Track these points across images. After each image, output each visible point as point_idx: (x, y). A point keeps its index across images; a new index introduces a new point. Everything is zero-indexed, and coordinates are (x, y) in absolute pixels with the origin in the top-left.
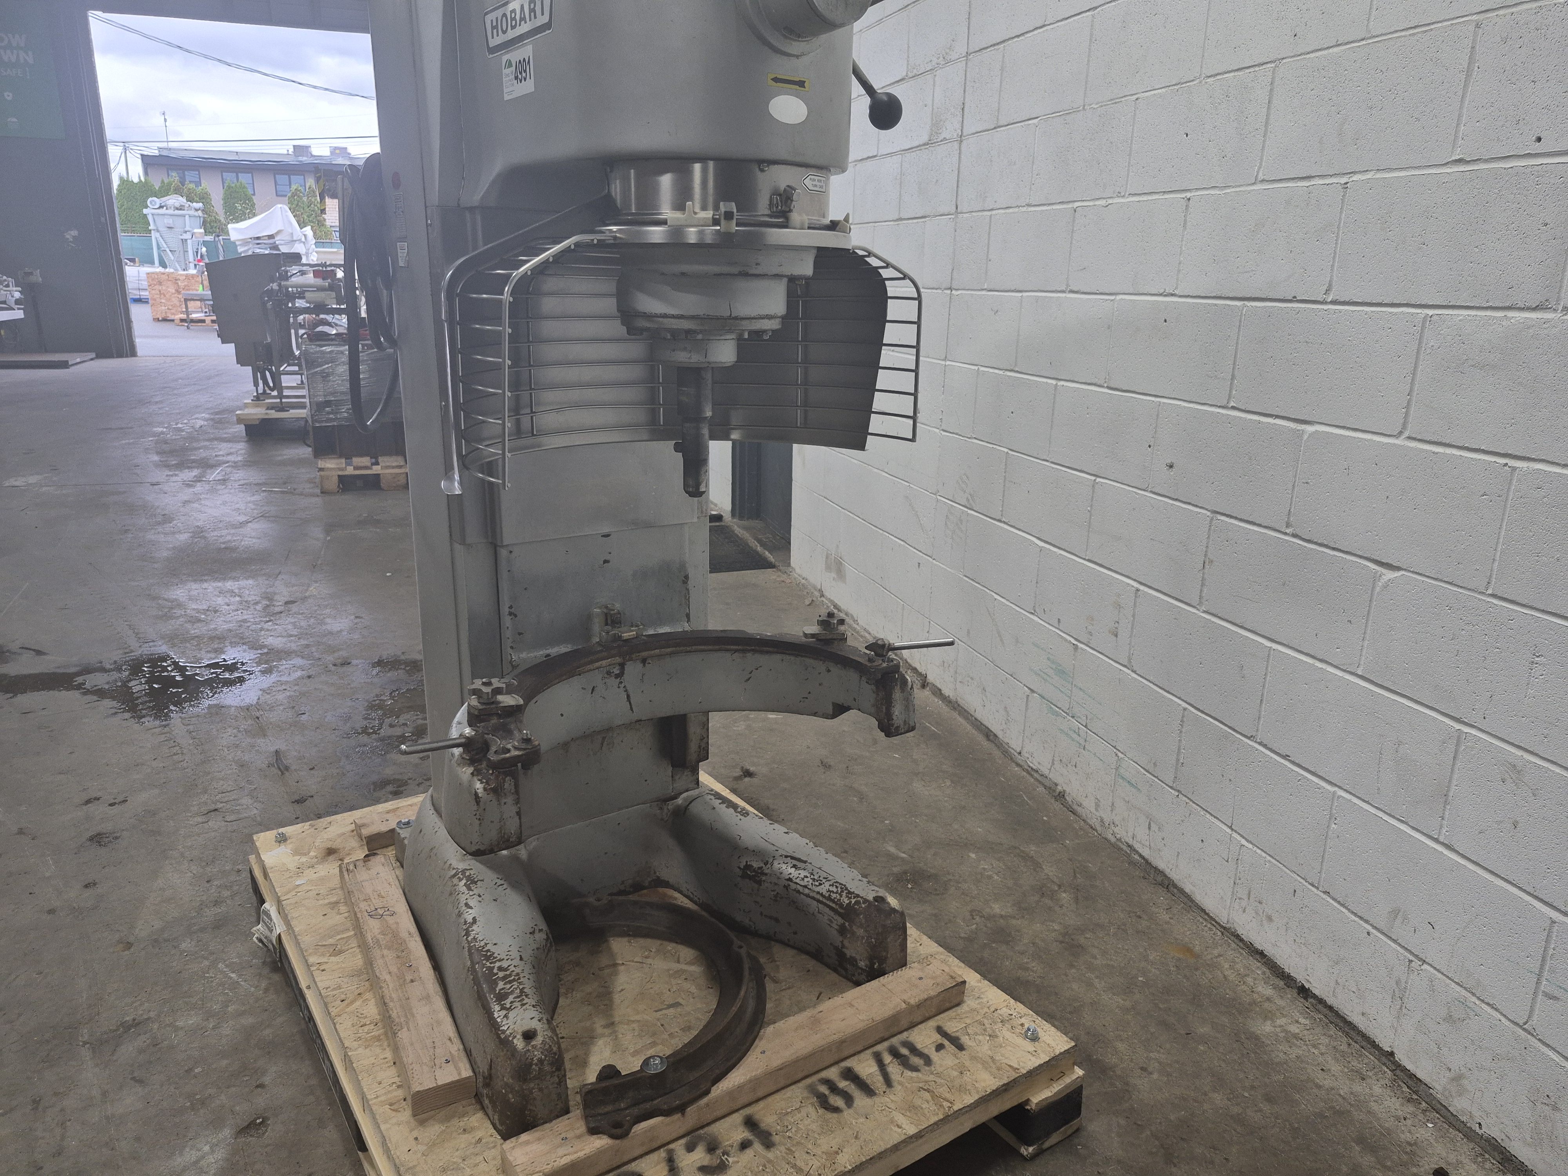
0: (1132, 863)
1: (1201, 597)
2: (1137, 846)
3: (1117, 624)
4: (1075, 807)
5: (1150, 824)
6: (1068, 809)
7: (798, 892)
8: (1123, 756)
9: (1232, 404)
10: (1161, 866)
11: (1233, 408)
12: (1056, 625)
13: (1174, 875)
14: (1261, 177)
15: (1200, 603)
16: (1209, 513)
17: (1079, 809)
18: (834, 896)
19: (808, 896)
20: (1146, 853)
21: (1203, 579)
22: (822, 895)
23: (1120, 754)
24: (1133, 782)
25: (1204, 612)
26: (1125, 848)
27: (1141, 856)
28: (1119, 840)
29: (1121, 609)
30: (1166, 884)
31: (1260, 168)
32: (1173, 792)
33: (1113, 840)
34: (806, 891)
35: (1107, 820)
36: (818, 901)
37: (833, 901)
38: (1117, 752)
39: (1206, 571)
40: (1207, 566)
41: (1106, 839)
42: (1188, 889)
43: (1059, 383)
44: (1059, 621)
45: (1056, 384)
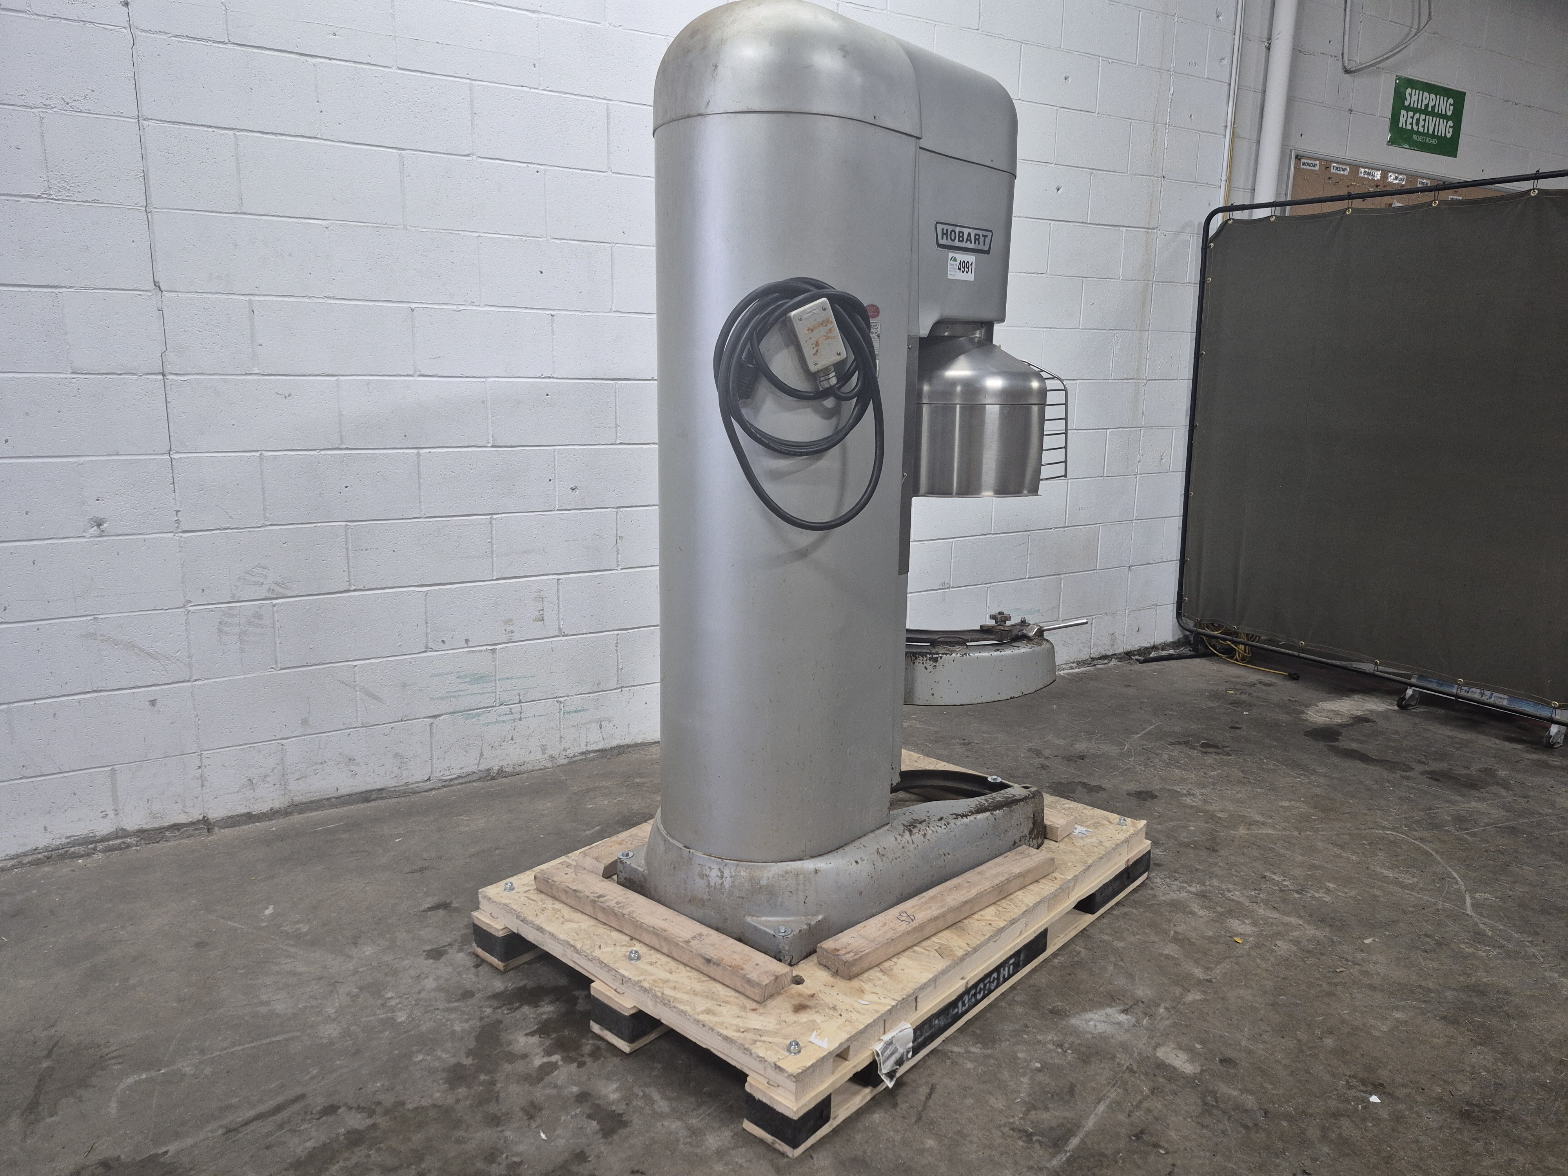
0: (592, 760)
1: (618, 562)
2: (590, 748)
3: (541, 612)
4: (518, 769)
5: (601, 724)
6: (512, 776)
8: (565, 698)
9: (619, 442)
10: (615, 743)
11: (620, 444)
12: (466, 645)
13: (628, 741)
15: (618, 565)
16: (614, 510)
17: (524, 768)
20: (600, 746)
21: (618, 550)
23: (562, 699)
24: (579, 708)
25: (622, 569)
26: (579, 758)
27: (595, 751)
28: (574, 756)
29: (545, 600)
30: (621, 750)
32: (617, 691)
33: (566, 761)
35: (555, 753)
38: (558, 699)
39: (619, 544)
40: (619, 541)
41: (558, 766)
42: (639, 740)
43: (422, 451)
44: (467, 641)
45: (418, 452)
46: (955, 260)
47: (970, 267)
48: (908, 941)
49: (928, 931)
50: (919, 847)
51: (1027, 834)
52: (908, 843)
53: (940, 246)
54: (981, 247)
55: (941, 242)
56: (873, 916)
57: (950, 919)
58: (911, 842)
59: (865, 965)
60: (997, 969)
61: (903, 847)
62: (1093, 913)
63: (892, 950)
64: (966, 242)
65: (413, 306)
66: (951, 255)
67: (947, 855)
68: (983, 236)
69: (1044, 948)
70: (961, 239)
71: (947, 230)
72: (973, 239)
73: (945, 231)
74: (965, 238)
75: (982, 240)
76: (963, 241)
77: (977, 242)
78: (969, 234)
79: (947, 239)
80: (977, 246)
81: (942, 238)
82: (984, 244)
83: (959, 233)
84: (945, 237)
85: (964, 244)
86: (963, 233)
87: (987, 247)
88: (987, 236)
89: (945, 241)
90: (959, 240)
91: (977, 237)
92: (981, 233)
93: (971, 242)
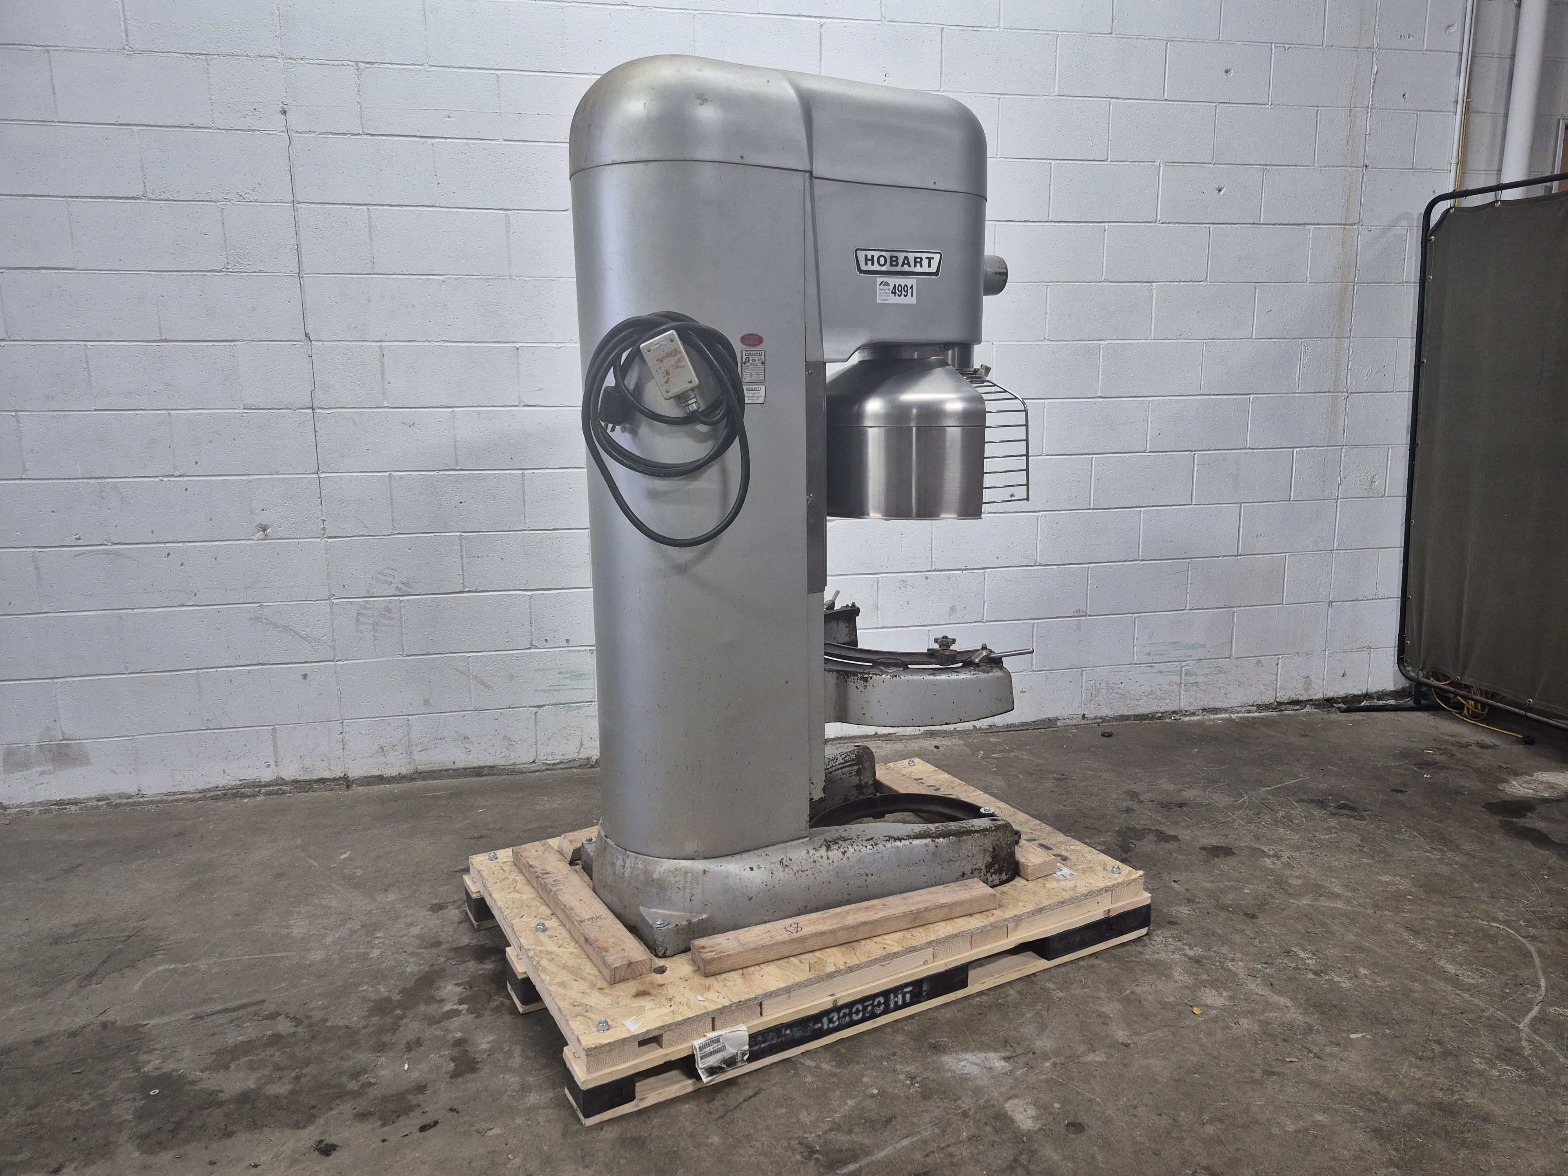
7: (831, 772)
12: (566, 645)
18: (847, 759)
19: (835, 770)
22: (841, 764)
34: (834, 768)
36: (841, 768)
37: (848, 761)
43: (526, 472)
44: (567, 641)
45: (523, 473)
46: (887, 284)
47: (910, 291)
48: (784, 951)
49: (809, 945)
50: (834, 864)
51: (983, 867)
52: (822, 857)
53: (861, 271)
54: (925, 269)
55: (863, 267)
56: (765, 923)
57: (842, 937)
58: (825, 857)
59: (726, 965)
60: (886, 994)
61: (815, 862)
62: (1048, 960)
63: (761, 956)
64: (902, 266)
65: (518, 345)
66: (880, 279)
67: (869, 875)
68: (926, 258)
69: (964, 984)
70: (894, 263)
71: (873, 256)
72: (912, 262)
73: (869, 257)
74: (900, 261)
75: (925, 262)
76: (897, 265)
77: (918, 265)
78: (906, 258)
79: (873, 264)
80: (918, 269)
81: (866, 264)
82: (930, 266)
83: (891, 257)
84: (870, 263)
85: (898, 269)
86: (897, 258)
87: (934, 269)
88: (933, 258)
89: (870, 267)
90: (891, 265)
91: (918, 260)
92: (924, 256)
93: (909, 266)
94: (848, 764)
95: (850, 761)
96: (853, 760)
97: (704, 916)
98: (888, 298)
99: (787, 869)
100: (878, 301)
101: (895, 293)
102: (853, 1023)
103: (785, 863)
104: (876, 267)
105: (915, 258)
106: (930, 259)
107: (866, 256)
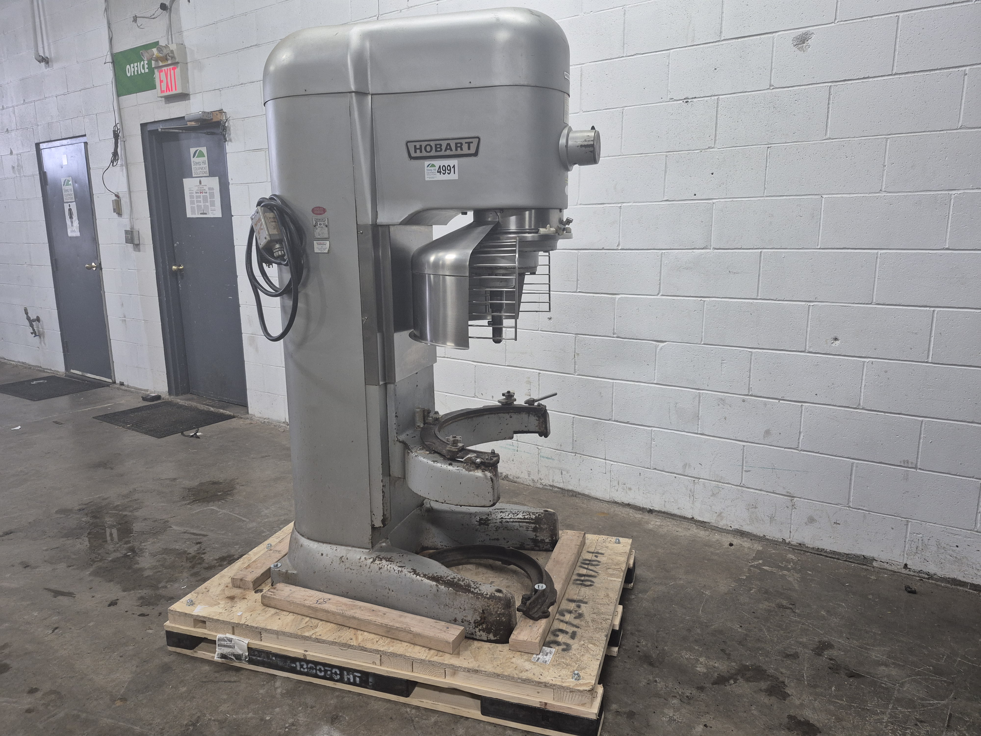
0: (555, 492)
1: (575, 370)
2: (555, 484)
3: (529, 391)
4: (515, 479)
5: (561, 472)
6: (512, 482)
7: (508, 522)
8: (541, 447)
9: (578, 291)
10: (570, 488)
11: (579, 292)
12: (492, 399)
13: (579, 490)
14: (579, 203)
15: (575, 372)
16: (574, 335)
17: (518, 480)
18: (526, 517)
19: (513, 522)
20: (561, 486)
21: (575, 362)
22: (520, 519)
23: (540, 447)
24: (549, 457)
25: (578, 375)
26: (549, 488)
27: (558, 488)
28: (545, 485)
29: (531, 384)
30: (574, 494)
31: (578, 199)
32: (572, 454)
33: (541, 486)
34: (512, 520)
35: (536, 479)
36: (519, 522)
37: (527, 519)
38: (538, 447)
39: (576, 358)
40: (576, 356)
41: (537, 487)
42: (586, 492)
46: (433, 166)
47: (452, 170)
48: (304, 611)
49: (320, 615)
53: (411, 158)
54: (465, 151)
55: (413, 155)
57: (340, 620)
60: (341, 669)
61: (361, 566)
62: (483, 713)
63: (292, 608)
64: (445, 151)
66: (427, 163)
67: (391, 590)
68: (466, 143)
69: (407, 694)
70: (439, 149)
71: (421, 146)
72: (453, 147)
73: (418, 147)
74: (444, 148)
75: (465, 146)
76: (441, 150)
77: (459, 149)
78: (448, 144)
79: (421, 152)
80: (459, 152)
81: (415, 152)
82: (469, 148)
83: (436, 145)
84: (418, 151)
85: (443, 153)
86: (441, 145)
87: (473, 151)
88: (472, 142)
89: (418, 154)
90: (436, 151)
91: (459, 145)
92: (463, 141)
93: (451, 150)
94: (526, 521)
95: (529, 519)
96: (532, 519)
97: (295, 572)
98: (435, 176)
99: (342, 564)
100: (427, 179)
101: (440, 172)
102: (316, 676)
103: (343, 560)
104: (424, 154)
105: (456, 144)
106: (469, 144)
107: (415, 146)
